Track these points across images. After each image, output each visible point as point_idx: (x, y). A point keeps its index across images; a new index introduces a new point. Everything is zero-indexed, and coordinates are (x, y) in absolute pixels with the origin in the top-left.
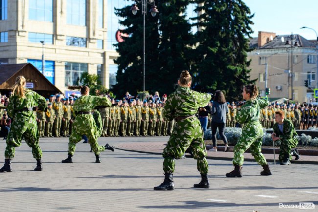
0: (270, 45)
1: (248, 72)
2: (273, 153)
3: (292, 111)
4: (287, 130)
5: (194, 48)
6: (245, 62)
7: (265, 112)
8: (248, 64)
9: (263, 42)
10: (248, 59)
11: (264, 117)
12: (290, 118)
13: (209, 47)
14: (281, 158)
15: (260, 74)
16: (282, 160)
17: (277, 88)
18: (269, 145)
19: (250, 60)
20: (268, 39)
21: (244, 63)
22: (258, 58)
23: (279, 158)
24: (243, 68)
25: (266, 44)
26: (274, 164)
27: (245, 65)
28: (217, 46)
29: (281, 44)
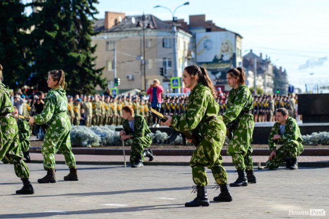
0: (119, 28)
1: (93, 59)
2: (122, 154)
3: (145, 104)
4: (138, 127)
5: (28, 32)
6: (89, 47)
7: (114, 106)
8: (93, 50)
9: (111, 24)
10: (92, 45)
11: (114, 112)
12: (143, 113)
13: (46, 31)
14: (133, 160)
15: (107, 62)
16: (133, 161)
17: (128, 77)
18: (118, 145)
19: (96, 46)
20: (116, 20)
21: (88, 49)
22: (105, 43)
23: (130, 159)
24: (87, 55)
25: (113, 26)
26: (124, 167)
27: (90, 52)
28: (56, 30)
29: (131, 25)
